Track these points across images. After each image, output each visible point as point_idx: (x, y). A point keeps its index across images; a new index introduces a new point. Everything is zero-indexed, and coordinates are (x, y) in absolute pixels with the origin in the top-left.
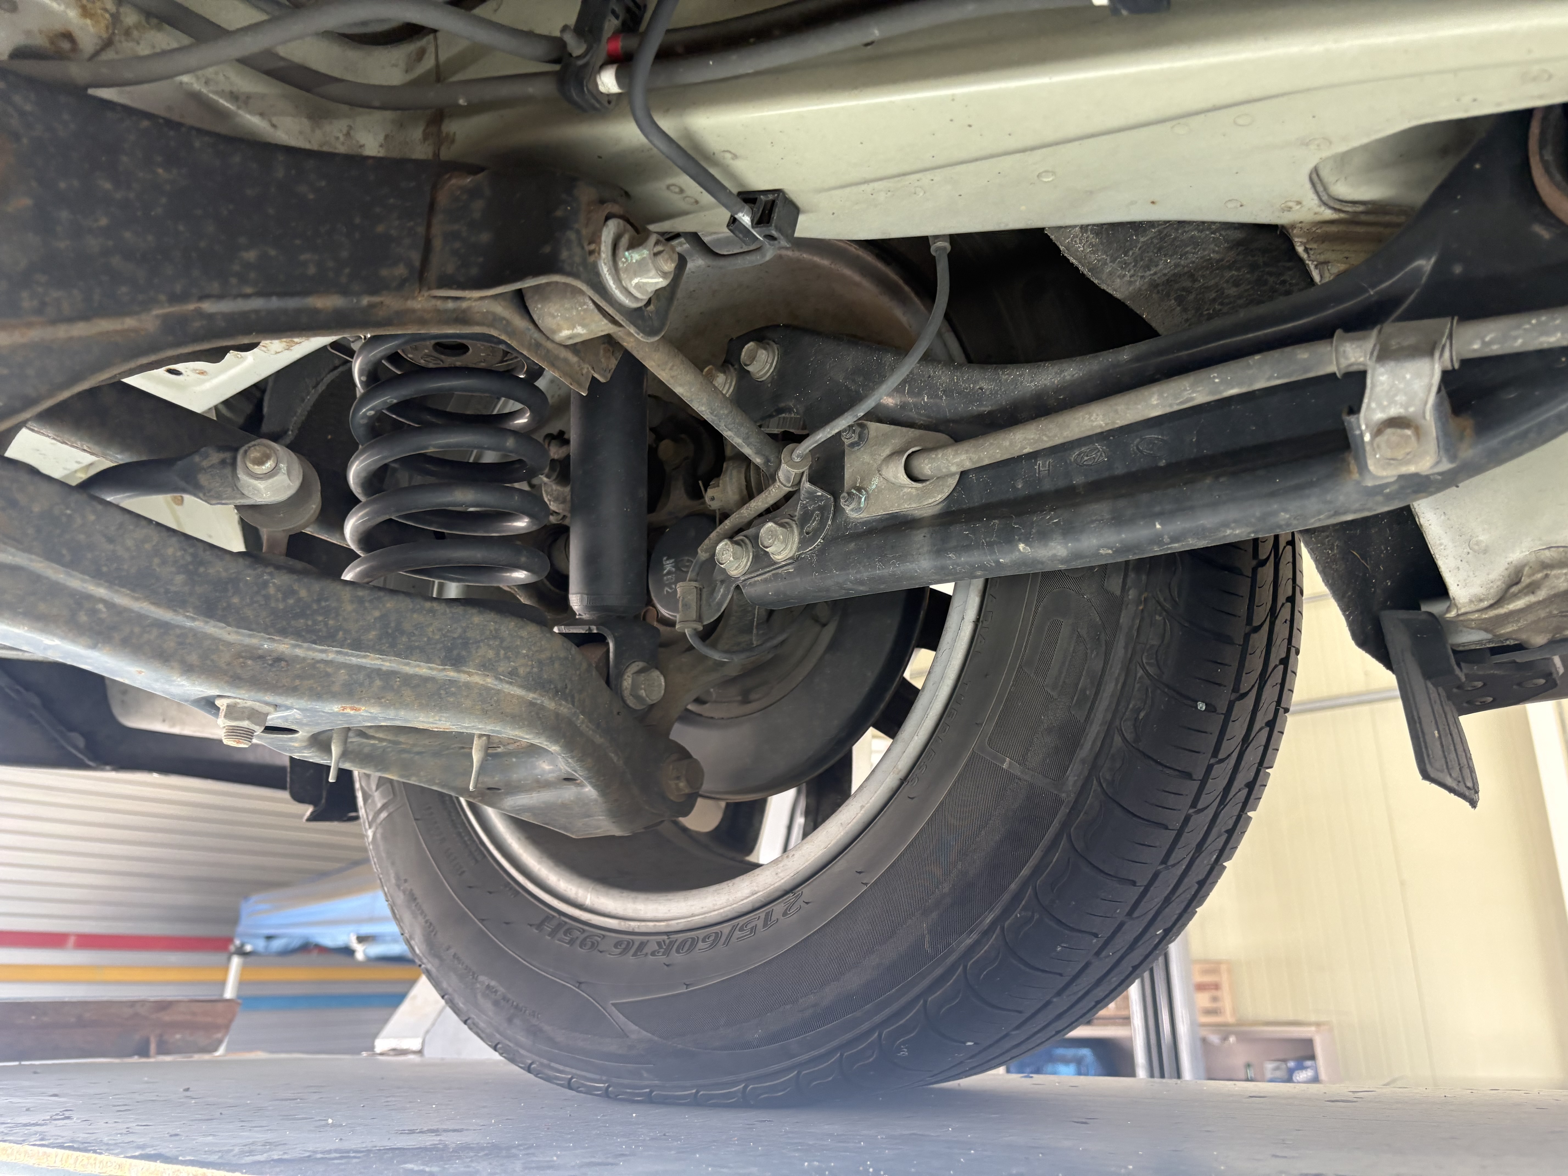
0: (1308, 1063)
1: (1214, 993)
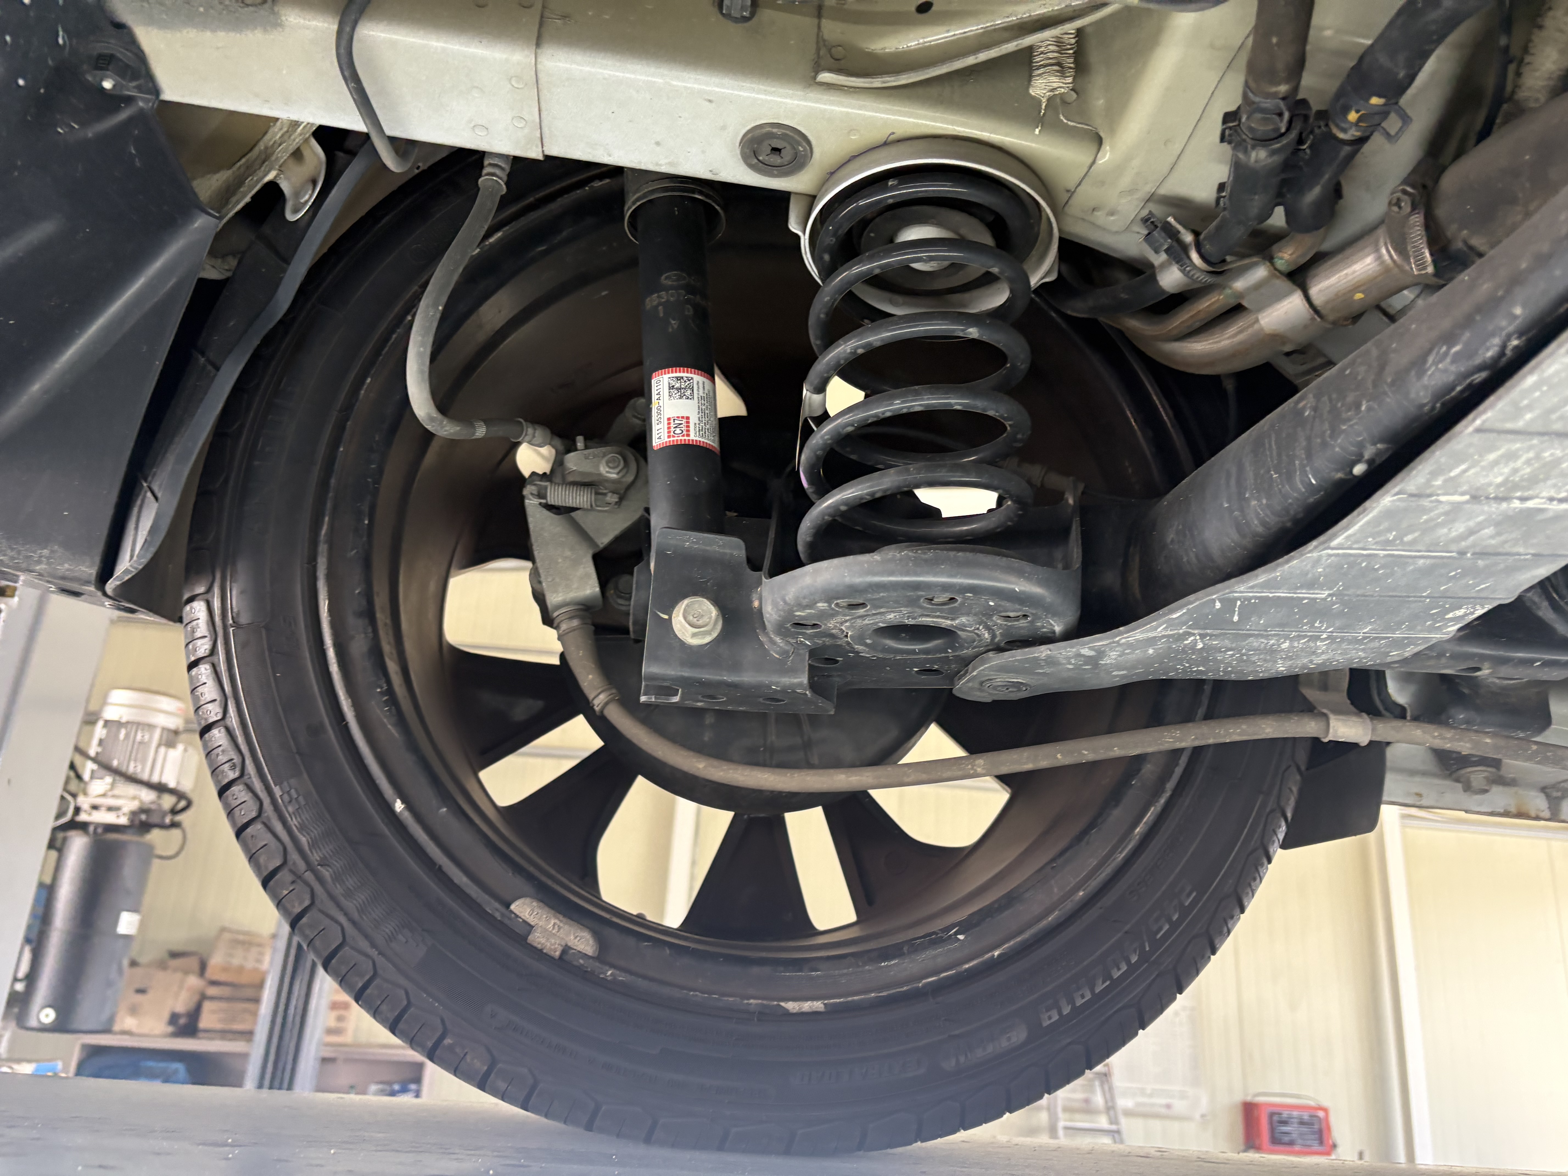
0: (413, 1087)
1: (342, 1012)
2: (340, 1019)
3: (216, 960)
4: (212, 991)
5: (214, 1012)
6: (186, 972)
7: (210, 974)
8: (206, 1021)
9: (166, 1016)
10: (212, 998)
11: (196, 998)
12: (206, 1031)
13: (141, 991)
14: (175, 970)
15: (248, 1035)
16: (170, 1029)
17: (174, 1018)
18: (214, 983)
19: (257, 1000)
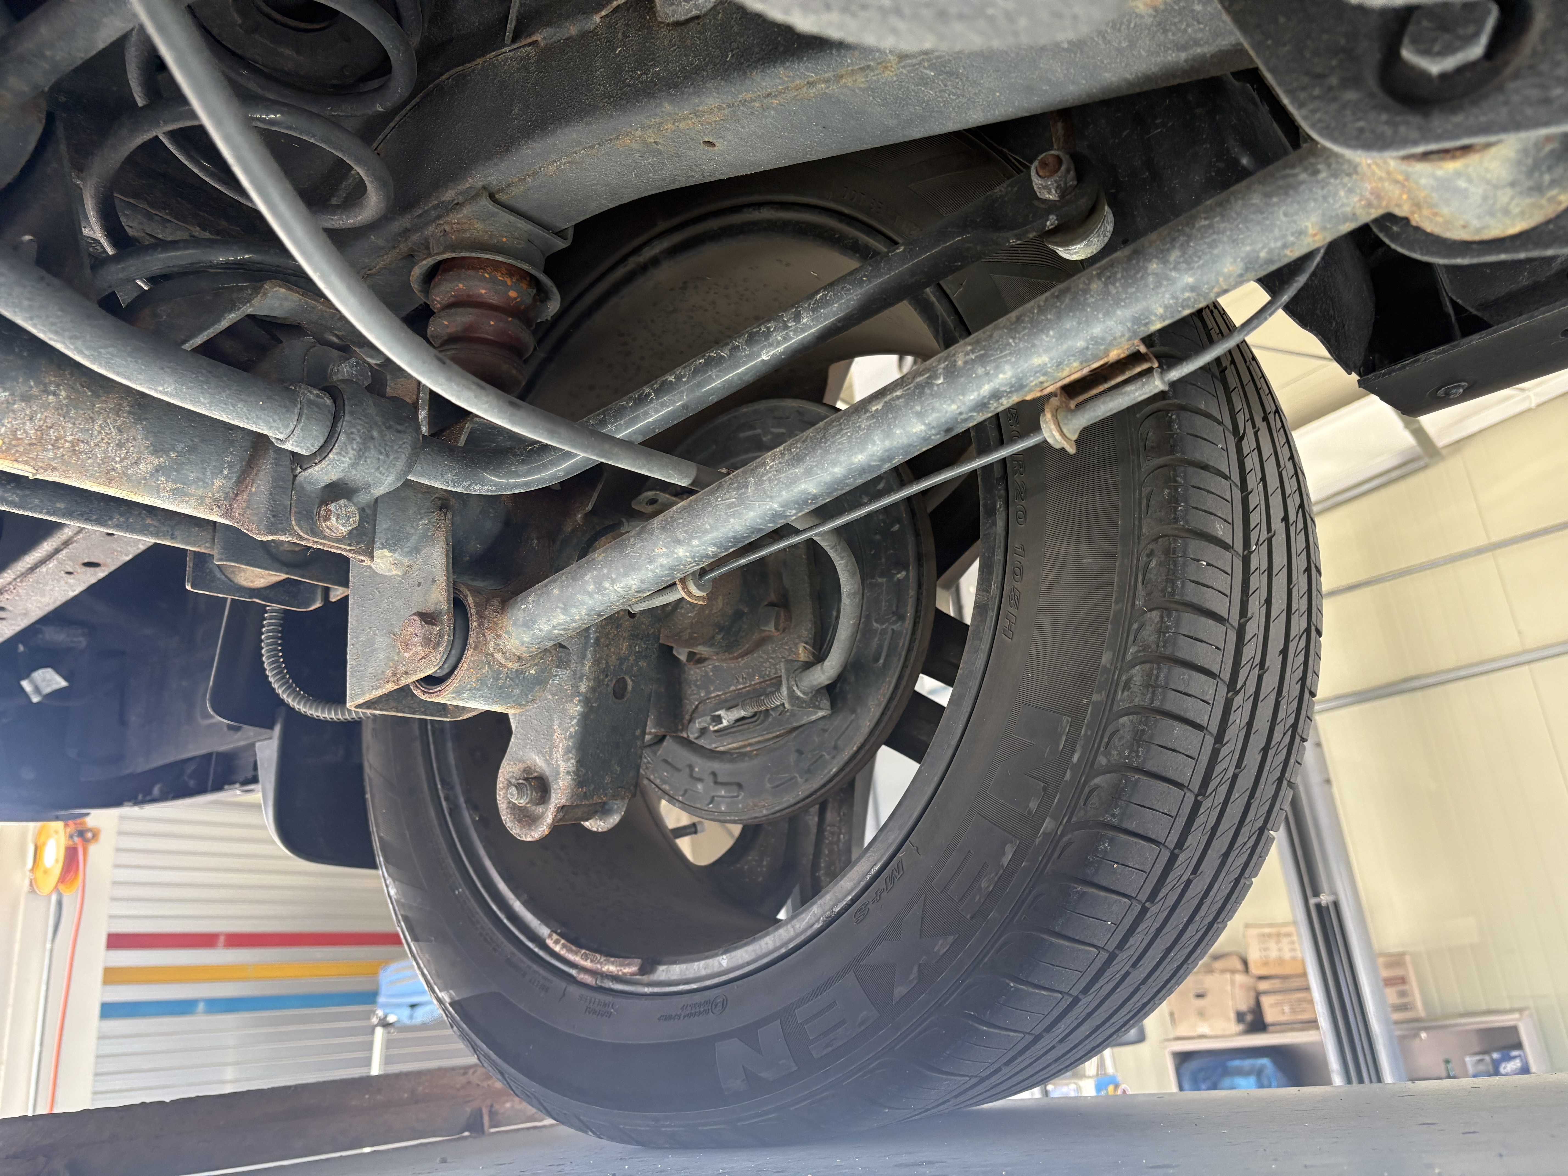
0: (1514, 1053)
1: (1401, 988)
2: (1402, 994)
3: (1254, 955)
4: (1263, 986)
5: (1272, 1006)
6: (1233, 972)
7: (1255, 970)
8: (1270, 1015)
9: (1232, 1016)
10: (1266, 993)
11: (1252, 995)
12: (1273, 1025)
13: (1200, 996)
14: (1223, 971)
15: (1313, 1024)
16: (1241, 1027)
17: (1240, 1017)
18: (1262, 978)
19: (1307, 989)
